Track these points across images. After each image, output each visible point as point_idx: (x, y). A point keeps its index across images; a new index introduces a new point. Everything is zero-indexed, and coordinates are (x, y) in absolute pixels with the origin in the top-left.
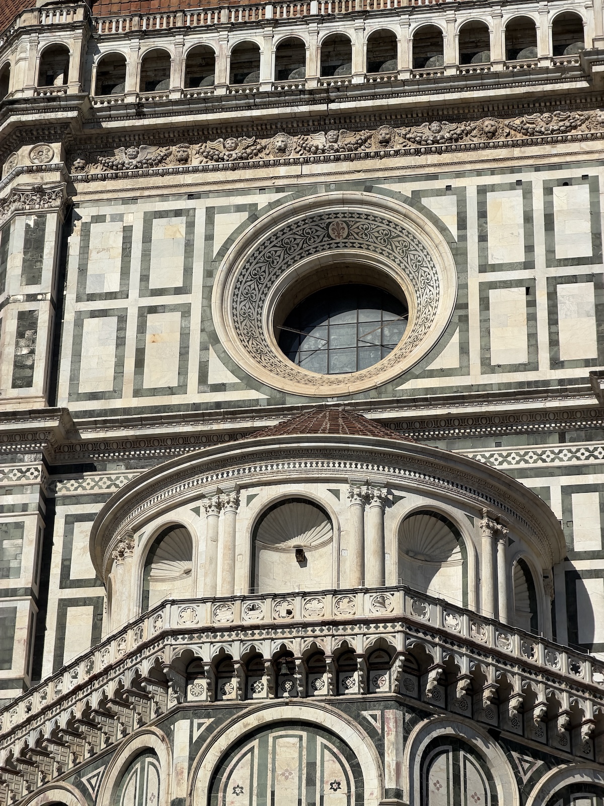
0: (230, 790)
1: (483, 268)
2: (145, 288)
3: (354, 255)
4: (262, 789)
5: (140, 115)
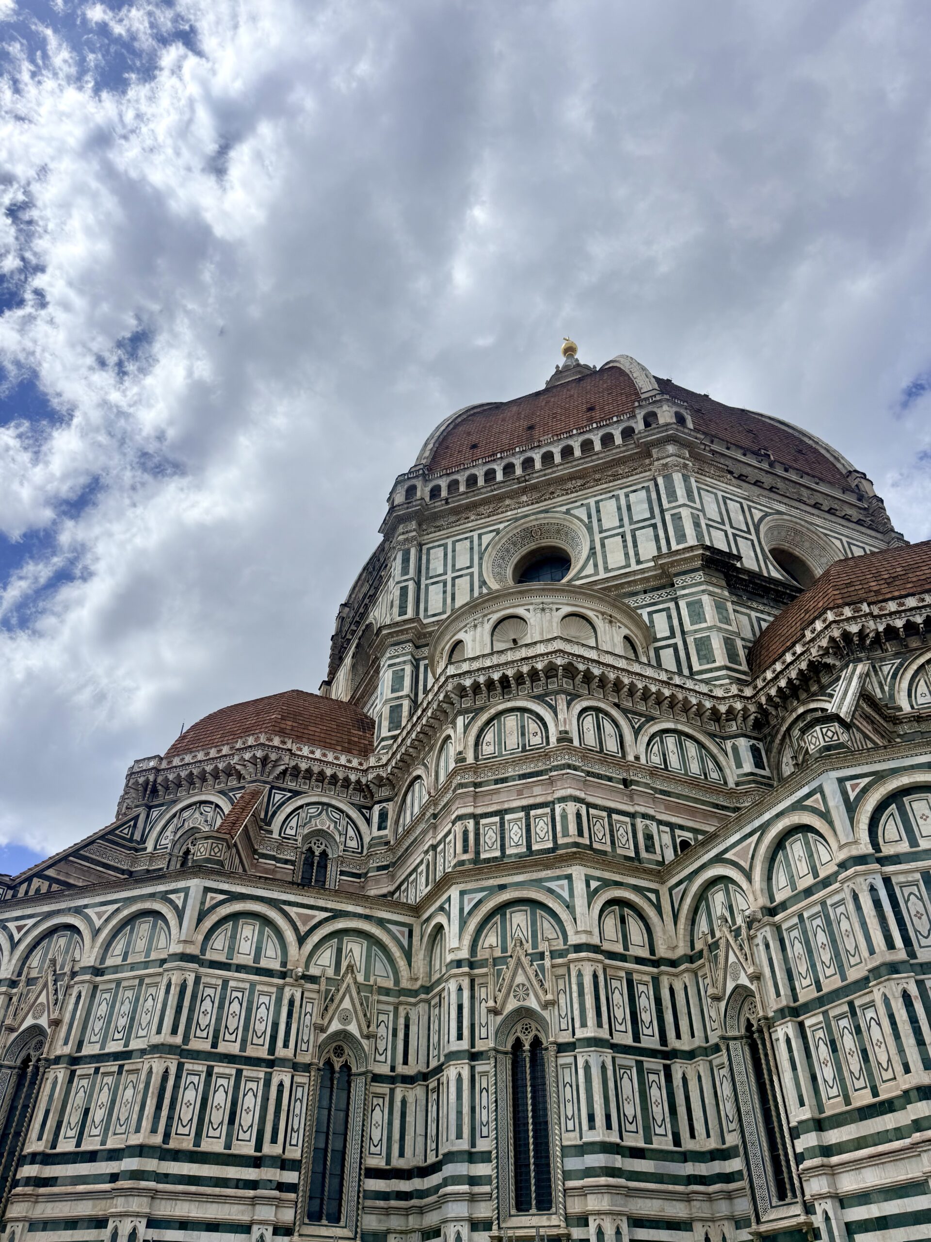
0: (484, 744)
1: (601, 532)
2: (454, 570)
3: (545, 542)
4: (500, 741)
5: (447, 503)
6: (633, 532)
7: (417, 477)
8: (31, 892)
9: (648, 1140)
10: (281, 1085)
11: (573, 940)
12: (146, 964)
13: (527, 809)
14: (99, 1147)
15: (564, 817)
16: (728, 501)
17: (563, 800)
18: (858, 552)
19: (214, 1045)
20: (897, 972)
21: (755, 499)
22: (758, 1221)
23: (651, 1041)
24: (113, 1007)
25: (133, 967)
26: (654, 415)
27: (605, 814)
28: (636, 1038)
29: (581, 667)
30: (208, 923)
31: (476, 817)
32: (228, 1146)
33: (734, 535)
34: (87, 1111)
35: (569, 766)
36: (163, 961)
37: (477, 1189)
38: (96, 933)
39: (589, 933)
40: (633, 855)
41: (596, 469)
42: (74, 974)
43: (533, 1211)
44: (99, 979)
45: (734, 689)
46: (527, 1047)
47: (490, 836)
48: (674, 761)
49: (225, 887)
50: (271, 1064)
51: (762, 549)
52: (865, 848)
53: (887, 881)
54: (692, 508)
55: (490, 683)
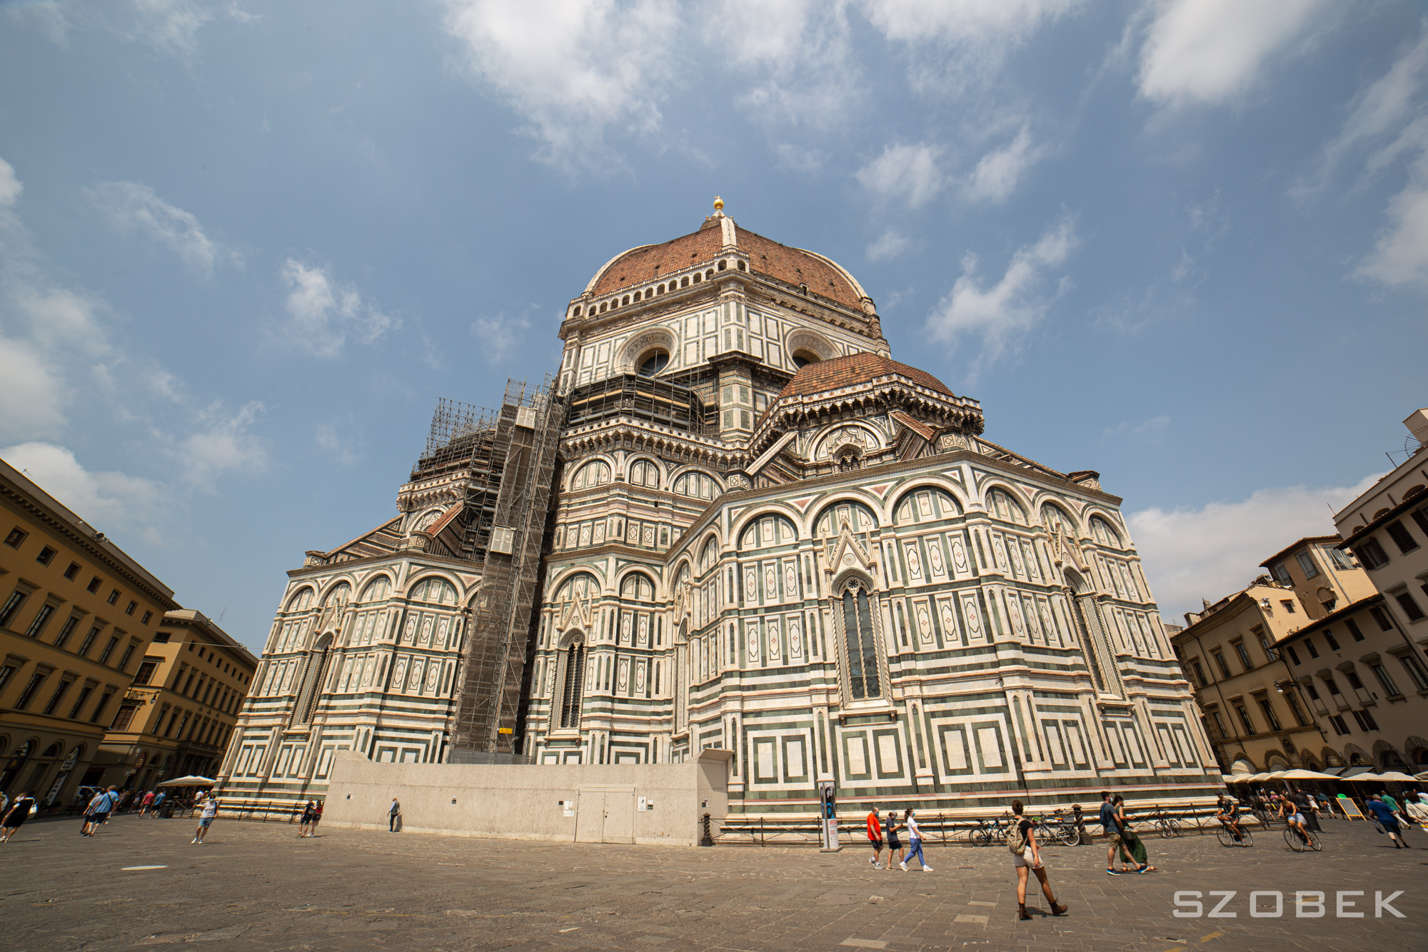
1: (685, 340)
2: (598, 364)
3: (656, 345)
4: (585, 480)
5: (598, 319)
6: (704, 339)
7: (582, 301)
8: (338, 561)
9: (631, 694)
10: (451, 664)
11: (604, 593)
12: (381, 602)
13: (593, 520)
14: (355, 692)
15: (612, 525)
16: (768, 320)
17: (612, 515)
18: (853, 352)
19: (415, 645)
20: (731, 614)
21: (788, 318)
22: (676, 733)
23: (643, 645)
24: (364, 624)
25: (375, 603)
26: (724, 262)
27: (638, 523)
28: (634, 644)
29: (635, 434)
30: (412, 582)
31: (565, 524)
32: (421, 693)
33: (768, 343)
34: (350, 675)
35: (619, 495)
36: (388, 601)
37: (541, 717)
38: (358, 585)
39: (613, 590)
40: (653, 546)
41: (688, 298)
42: (347, 606)
43: (569, 727)
44: (358, 609)
45: (738, 445)
46: (576, 649)
47: (572, 535)
48: (692, 490)
49: (423, 562)
50: (445, 654)
51: (785, 352)
52: (733, 547)
53: (740, 566)
54: (739, 325)
55: (582, 444)
